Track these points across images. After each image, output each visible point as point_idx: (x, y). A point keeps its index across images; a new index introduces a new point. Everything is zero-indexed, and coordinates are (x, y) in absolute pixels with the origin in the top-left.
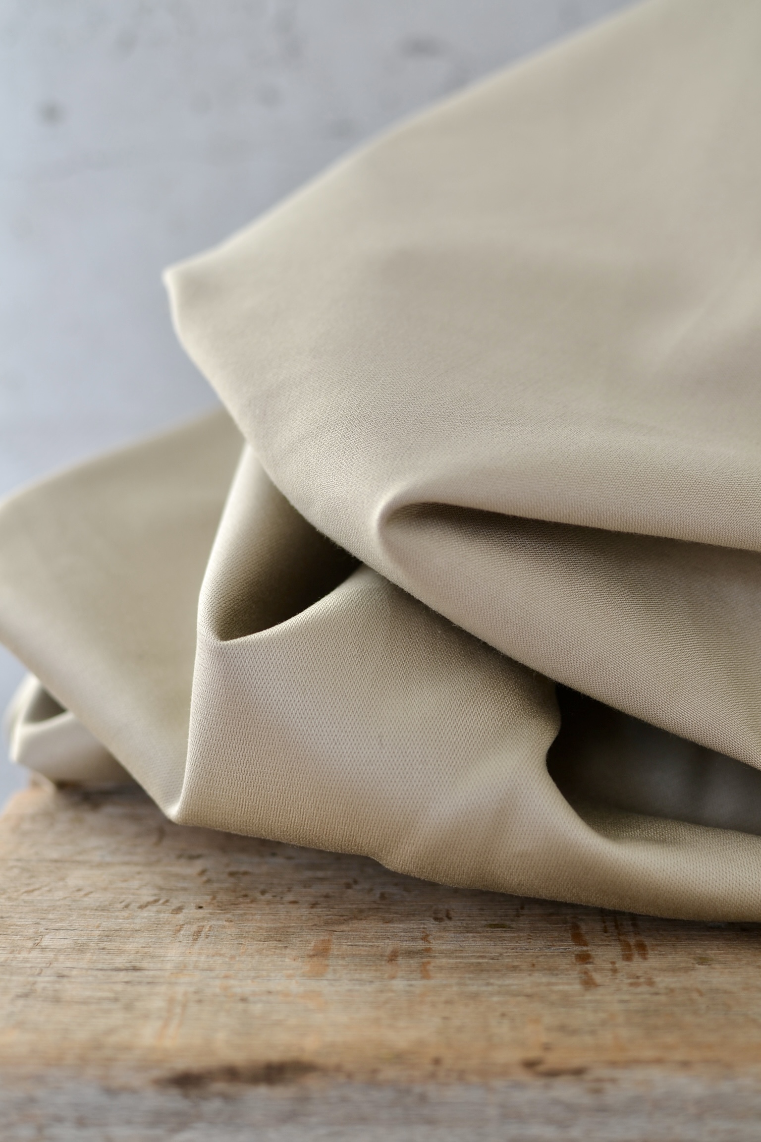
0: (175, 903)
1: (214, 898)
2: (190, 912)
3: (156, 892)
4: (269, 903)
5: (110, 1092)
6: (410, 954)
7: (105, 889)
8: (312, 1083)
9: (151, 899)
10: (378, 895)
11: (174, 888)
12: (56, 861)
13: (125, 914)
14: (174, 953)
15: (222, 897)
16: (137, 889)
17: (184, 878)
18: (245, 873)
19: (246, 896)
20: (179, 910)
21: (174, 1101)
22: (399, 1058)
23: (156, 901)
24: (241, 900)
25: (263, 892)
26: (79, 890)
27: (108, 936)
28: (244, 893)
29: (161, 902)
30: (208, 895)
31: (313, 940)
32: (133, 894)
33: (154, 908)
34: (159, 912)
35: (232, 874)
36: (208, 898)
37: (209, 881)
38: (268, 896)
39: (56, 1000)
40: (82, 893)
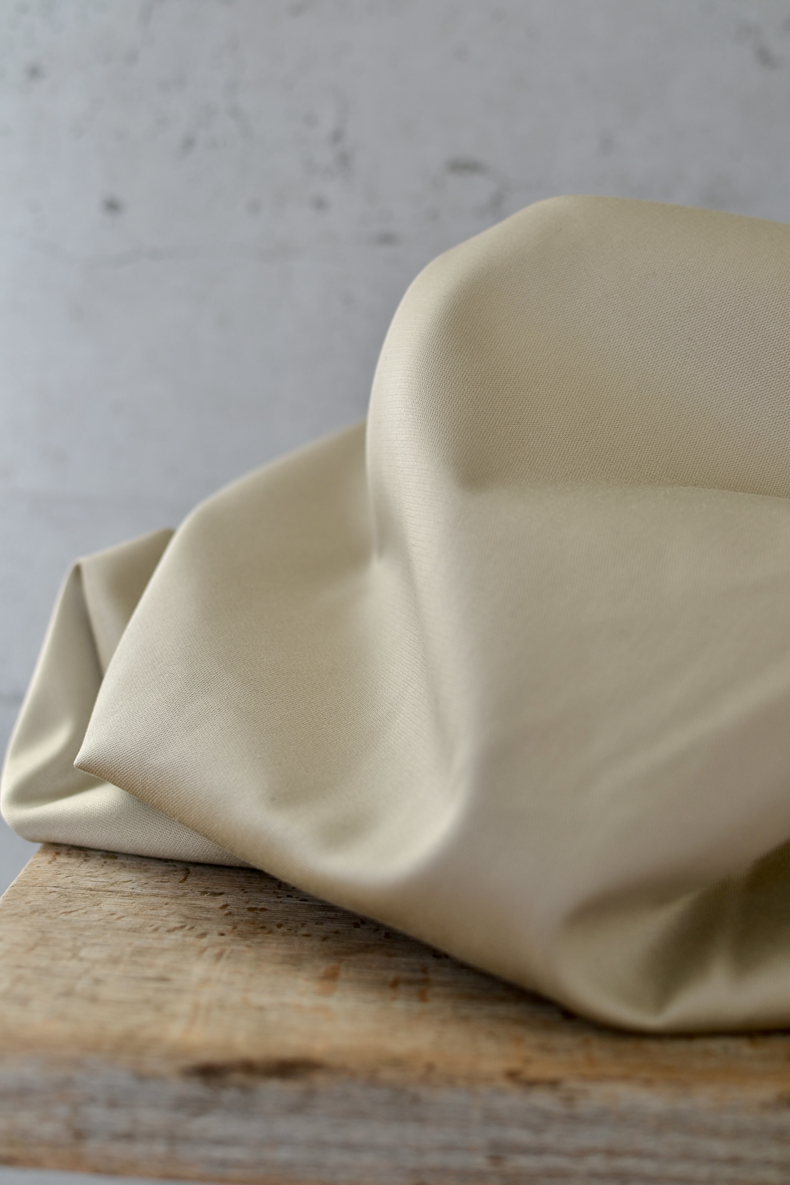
0: (200, 930)
1: (235, 928)
2: (213, 938)
3: (183, 920)
4: (284, 934)
5: (141, 1077)
6: (410, 982)
7: (136, 915)
8: (320, 1080)
9: (179, 925)
10: (383, 934)
11: (198, 918)
12: (91, 890)
13: (155, 935)
14: (198, 969)
15: (241, 927)
16: (165, 917)
17: (208, 910)
18: (263, 910)
19: (263, 928)
20: (203, 935)
21: (196, 1089)
22: (397, 1062)
23: (182, 927)
24: (259, 930)
25: (279, 926)
26: (112, 914)
27: (140, 952)
28: (261, 925)
29: (187, 928)
30: (229, 925)
31: (324, 966)
32: (161, 920)
33: (181, 933)
34: (185, 936)
35: (250, 909)
36: (230, 928)
37: (229, 914)
38: (283, 929)
39: (94, 999)
40: (115, 917)
